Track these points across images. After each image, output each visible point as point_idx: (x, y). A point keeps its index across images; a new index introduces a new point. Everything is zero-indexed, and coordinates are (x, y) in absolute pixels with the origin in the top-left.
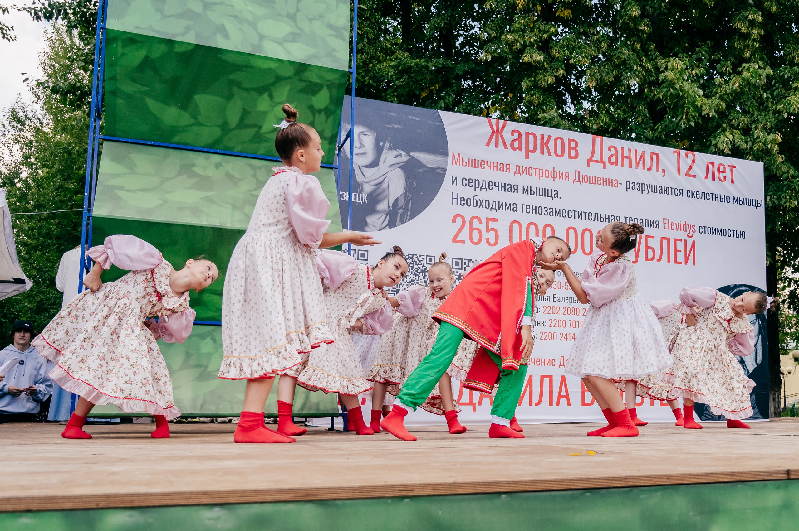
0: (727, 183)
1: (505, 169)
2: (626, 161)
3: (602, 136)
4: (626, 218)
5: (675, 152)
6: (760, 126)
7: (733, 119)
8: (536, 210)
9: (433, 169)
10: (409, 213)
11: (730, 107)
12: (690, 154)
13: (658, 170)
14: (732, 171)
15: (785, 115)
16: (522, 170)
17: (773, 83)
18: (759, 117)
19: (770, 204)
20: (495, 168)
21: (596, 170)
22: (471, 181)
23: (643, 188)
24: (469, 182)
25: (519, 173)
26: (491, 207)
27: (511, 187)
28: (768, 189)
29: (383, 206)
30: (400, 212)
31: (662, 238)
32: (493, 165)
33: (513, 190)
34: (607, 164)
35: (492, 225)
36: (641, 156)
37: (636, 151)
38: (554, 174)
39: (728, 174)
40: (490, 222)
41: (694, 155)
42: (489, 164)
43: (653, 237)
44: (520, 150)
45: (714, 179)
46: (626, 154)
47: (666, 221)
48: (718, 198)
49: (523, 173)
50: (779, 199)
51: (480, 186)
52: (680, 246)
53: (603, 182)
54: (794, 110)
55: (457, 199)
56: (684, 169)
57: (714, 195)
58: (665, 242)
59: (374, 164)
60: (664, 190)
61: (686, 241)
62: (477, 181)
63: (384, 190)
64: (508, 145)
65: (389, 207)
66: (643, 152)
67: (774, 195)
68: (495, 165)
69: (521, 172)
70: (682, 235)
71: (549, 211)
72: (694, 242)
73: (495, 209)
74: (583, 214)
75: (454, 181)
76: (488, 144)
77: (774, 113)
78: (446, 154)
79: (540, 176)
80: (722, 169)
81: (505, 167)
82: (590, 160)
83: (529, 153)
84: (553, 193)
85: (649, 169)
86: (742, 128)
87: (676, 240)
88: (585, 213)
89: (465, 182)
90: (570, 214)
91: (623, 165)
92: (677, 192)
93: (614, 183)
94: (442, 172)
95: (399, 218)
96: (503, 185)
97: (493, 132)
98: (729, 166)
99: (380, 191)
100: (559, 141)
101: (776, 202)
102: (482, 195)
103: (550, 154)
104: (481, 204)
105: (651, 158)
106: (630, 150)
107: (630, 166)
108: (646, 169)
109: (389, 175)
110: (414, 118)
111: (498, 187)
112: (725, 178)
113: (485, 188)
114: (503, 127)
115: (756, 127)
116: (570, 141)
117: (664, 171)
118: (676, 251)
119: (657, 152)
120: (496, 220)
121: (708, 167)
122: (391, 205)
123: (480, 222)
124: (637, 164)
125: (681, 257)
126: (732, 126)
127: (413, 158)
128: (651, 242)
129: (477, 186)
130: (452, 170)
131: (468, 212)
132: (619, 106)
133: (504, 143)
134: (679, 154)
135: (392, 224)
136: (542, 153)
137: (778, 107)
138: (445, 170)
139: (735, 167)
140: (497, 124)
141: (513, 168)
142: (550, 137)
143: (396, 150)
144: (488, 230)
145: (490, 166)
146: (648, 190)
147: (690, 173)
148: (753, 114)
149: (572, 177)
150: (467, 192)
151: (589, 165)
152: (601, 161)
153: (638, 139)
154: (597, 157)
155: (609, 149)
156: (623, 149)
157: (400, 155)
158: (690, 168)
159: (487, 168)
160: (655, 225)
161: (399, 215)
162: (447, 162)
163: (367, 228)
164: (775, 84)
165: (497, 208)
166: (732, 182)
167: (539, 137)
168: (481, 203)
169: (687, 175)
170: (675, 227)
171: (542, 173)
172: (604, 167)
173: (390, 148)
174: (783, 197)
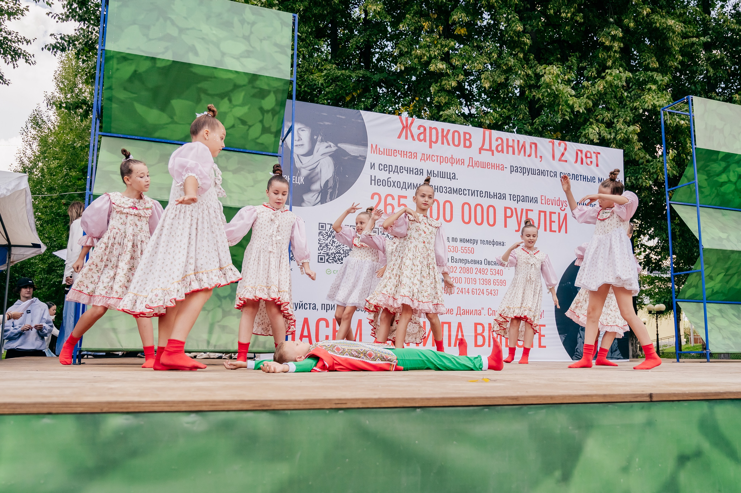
0: (593, 167)
1: (413, 157)
2: (510, 149)
3: (491, 129)
4: (510, 195)
5: (550, 142)
6: (621, 120)
7: (598, 115)
8: (437, 189)
9: (355, 158)
10: (337, 192)
11: (596, 104)
12: (563, 144)
13: (536, 157)
14: (597, 157)
15: (641, 111)
16: (426, 158)
17: (630, 86)
18: (620, 113)
19: (629, 184)
20: (405, 156)
21: (486, 157)
22: (385, 166)
23: (524, 171)
24: (384, 167)
25: (424, 160)
26: (401, 186)
27: (418, 171)
28: (627, 171)
29: (316, 186)
30: (330, 191)
31: (540, 212)
32: (403, 154)
33: (419, 173)
34: (495, 152)
35: (403, 201)
36: (523, 146)
37: (518, 141)
38: (453, 161)
39: (594, 159)
40: (401, 199)
41: (566, 144)
42: (400, 153)
43: (532, 210)
44: (425, 141)
45: (582, 163)
46: (510, 143)
47: (543, 198)
48: (585, 178)
49: (427, 160)
50: (637, 179)
51: (393, 170)
52: (555, 217)
53: (492, 166)
54: (648, 106)
55: (375, 181)
56: (558, 155)
57: (582, 177)
58: (542, 214)
59: (310, 153)
60: (542, 173)
61: (559, 214)
62: (391, 167)
63: (317, 174)
64: (416, 138)
65: (321, 187)
66: (524, 142)
67: (632, 176)
68: (405, 153)
69: (426, 159)
70: (556, 209)
71: (448, 190)
72: (566, 214)
73: (405, 188)
74: (476, 192)
75: (373, 166)
76: (399, 137)
77: (631, 110)
78: (365, 145)
79: (440, 162)
80: (589, 155)
81: (413, 155)
82: (481, 149)
83: (433, 143)
84: (452, 176)
85: (529, 156)
86: (606, 122)
87: (551, 213)
88: (477, 191)
89: (381, 167)
90: (465, 192)
91: (508, 153)
92: (552, 174)
93: (500, 167)
94: (363, 160)
95: (328, 196)
96: (411, 170)
97: (404, 127)
98: (594, 153)
99: (314, 174)
100: (456, 134)
101: (634, 182)
102: (395, 177)
103: (449, 144)
104: (394, 185)
105: (531, 147)
106: (513, 140)
107: (514, 153)
108: (527, 155)
109: (321, 161)
110: (341, 117)
111: (407, 171)
112: (591, 162)
113: (397, 172)
114: (412, 123)
115: (618, 121)
116: (465, 133)
117: (541, 157)
118: (551, 222)
119: (536, 142)
120: (405, 197)
121: (577, 154)
122: (322, 186)
123: (393, 199)
124: (520, 152)
125: (555, 227)
126: (597, 121)
127: (339, 148)
128: (531, 215)
129: (391, 170)
130: (371, 158)
131: (384, 191)
132: (505, 105)
133: (412, 136)
134: (553, 144)
135: (323, 201)
136: (443, 143)
137: (635, 104)
138: (365, 158)
139: (599, 153)
140: (407, 120)
141: (419, 156)
142: (449, 131)
143: (326, 142)
144: (399, 205)
145: (401, 154)
146: (529, 173)
147: (563, 159)
148: (614, 111)
149: (467, 163)
150: (383, 175)
151: (480, 153)
152: (490, 149)
153: (519, 132)
154: (487, 146)
155: (497, 140)
156: (507, 140)
157: (330, 146)
158: (563, 154)
159: (399, 156)
160: (534, 201)
161: (329, 194)
162: (367, 151)
163: (303, 204)
164: (632, 86)
165: (407, 187)
166: (597, 165)
167: (440, 131)
168: (394, 183)
169: (560, 160)
170: (550, 202)
171: (443, 160)
172: (493, 155)
173: (322, 141)
174: (640, 178)
